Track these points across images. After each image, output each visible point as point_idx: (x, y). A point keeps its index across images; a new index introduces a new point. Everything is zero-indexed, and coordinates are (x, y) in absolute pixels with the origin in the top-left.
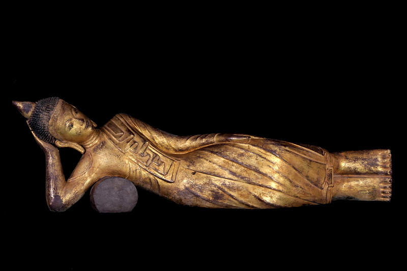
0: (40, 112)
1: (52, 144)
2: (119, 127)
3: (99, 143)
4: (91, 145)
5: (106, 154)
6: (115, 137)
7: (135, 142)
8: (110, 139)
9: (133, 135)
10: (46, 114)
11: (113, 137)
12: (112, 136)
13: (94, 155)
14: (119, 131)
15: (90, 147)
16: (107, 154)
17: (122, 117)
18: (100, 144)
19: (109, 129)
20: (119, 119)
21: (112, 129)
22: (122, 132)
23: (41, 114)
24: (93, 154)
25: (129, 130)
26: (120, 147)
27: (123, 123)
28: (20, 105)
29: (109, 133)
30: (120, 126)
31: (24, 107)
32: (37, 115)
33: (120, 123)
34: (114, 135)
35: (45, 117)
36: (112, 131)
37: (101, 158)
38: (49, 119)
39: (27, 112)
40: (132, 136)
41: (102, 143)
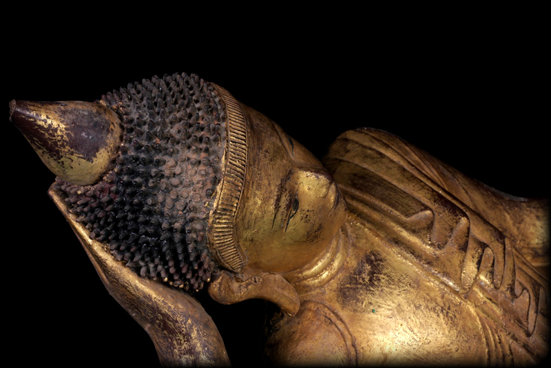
0: (158, 150)
1: (190, 291)
2: (401, 186)
3: (353, 263)
4: (325, 275)
5: (400, 309)
6: (414, 232)
7: (483, 246)
8: (397, 241)
9: (465, 215)
10: (194, 157)
11: (405, 234)
12: (397, 228)
13: (352, 319)
14: (413, 205)
15: (321, 285)
16: (405, 307)
17: (387, 146)
18: (361, 264)
19: (367, 197)
20: (380, 154)
21: (382, 200)
22: (426, 208)
23: (170, 161)
24: (342, 314)
25: (440, 196)
26: (446, 274)
27: (404, 170)
28: (50, 119)
29: (376, 216)
30: (398, 180)
31: (75, 127)
32: (146, 163)
33: (395, 171)
34: (404, 225)
35: (191, 170)
36: (384, 206)
37: (385, 329)
38: (216, 181)
39: (90, 154)
40: (464, 220)
41: (370, 262)
